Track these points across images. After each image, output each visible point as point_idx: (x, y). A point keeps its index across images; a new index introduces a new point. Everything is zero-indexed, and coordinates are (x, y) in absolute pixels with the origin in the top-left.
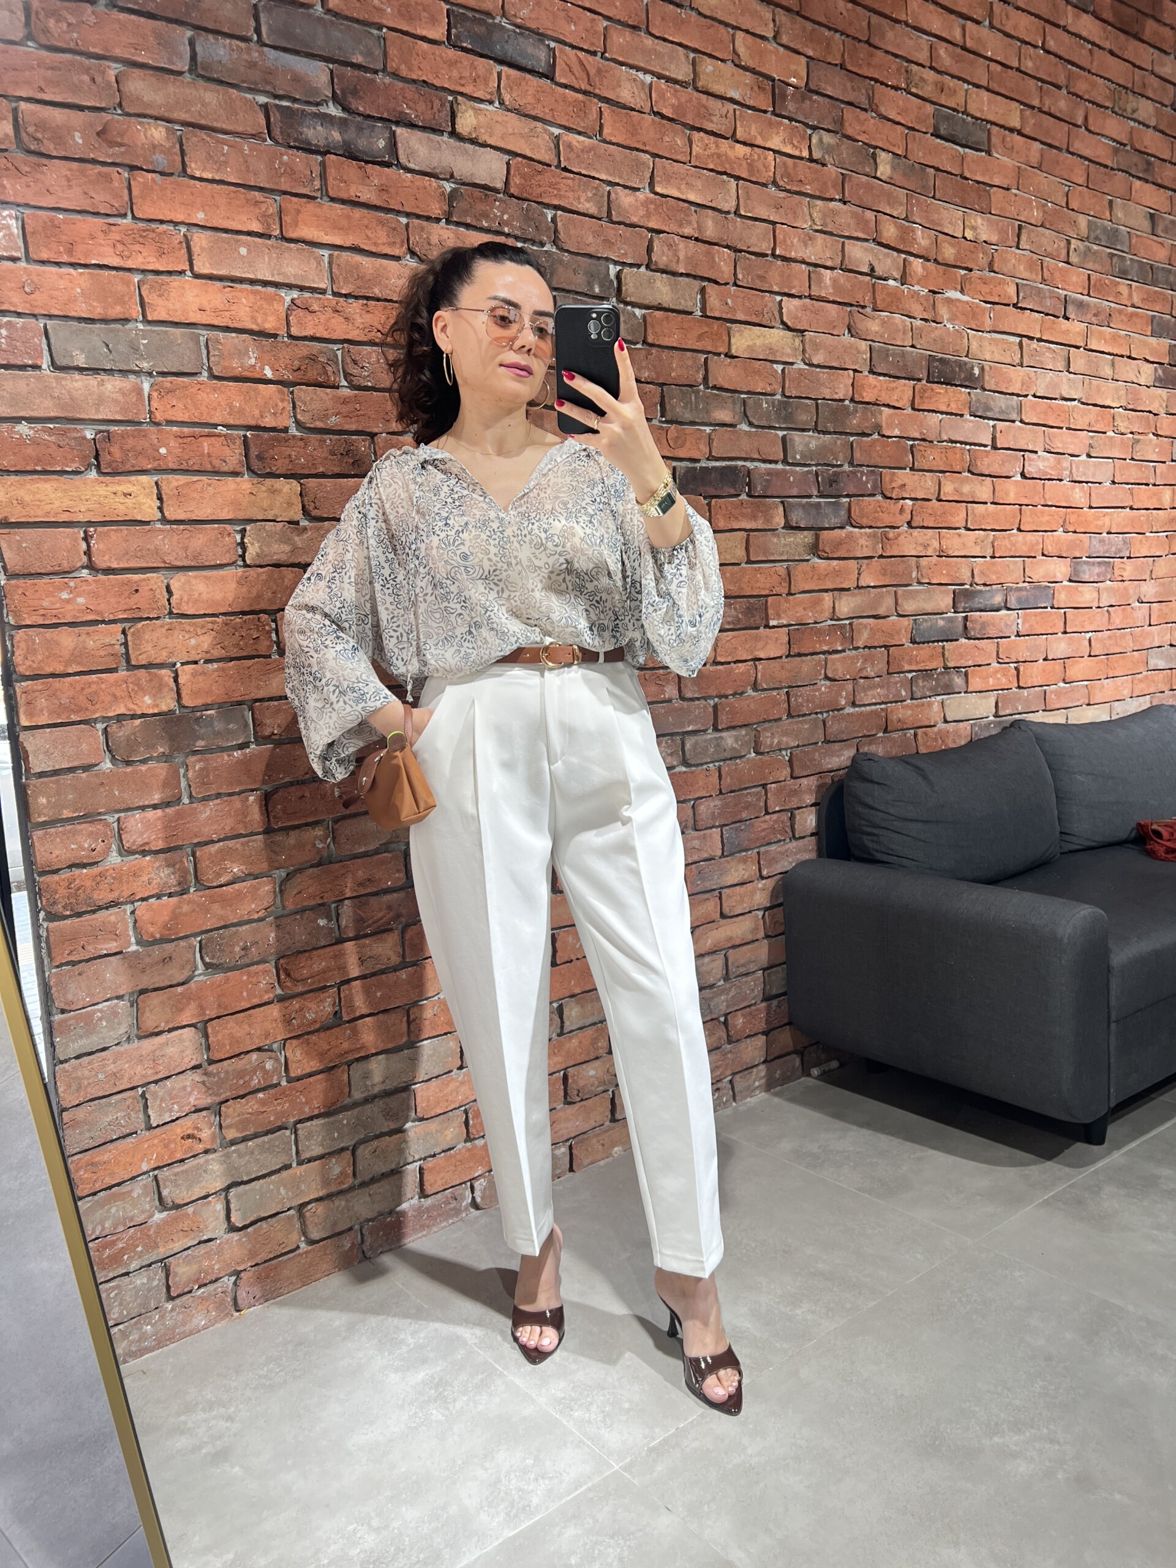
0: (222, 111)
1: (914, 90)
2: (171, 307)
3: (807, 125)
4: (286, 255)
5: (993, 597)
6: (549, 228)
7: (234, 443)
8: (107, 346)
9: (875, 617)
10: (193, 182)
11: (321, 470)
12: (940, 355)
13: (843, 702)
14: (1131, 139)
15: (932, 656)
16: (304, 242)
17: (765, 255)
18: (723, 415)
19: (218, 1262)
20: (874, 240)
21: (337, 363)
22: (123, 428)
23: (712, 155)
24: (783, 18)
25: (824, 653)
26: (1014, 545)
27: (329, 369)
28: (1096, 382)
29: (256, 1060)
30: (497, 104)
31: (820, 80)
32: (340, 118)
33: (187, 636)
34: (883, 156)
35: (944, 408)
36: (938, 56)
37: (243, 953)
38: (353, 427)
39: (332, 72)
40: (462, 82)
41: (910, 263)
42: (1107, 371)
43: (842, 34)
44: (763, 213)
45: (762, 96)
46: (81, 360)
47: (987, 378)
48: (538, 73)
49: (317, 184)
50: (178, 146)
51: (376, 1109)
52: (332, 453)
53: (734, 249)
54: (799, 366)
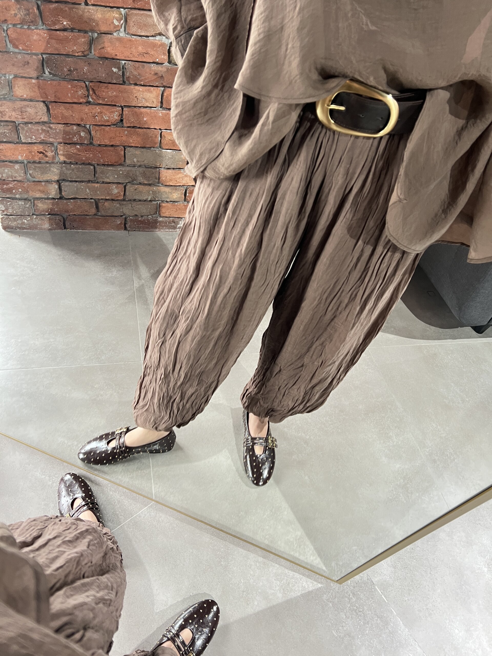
19: (57, 208)
29: (77, 129)
37: (69, 72)
51: (138, 172)
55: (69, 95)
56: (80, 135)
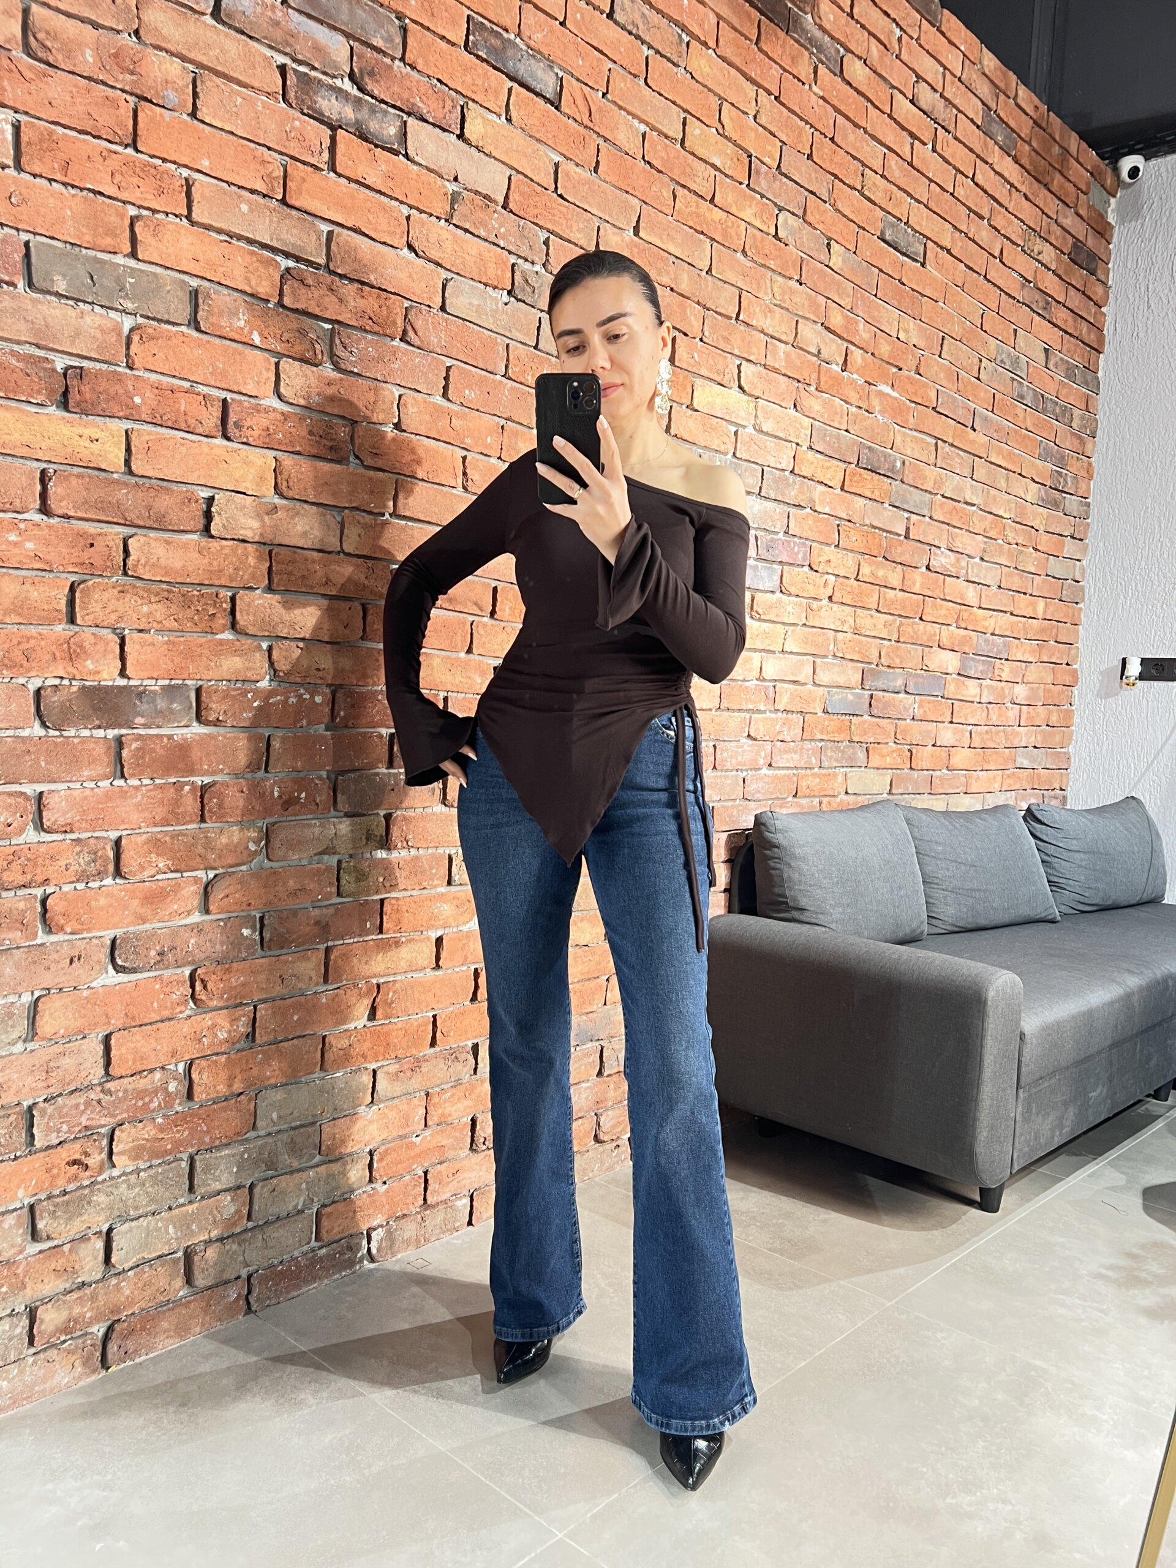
0: (239, 62)
1: (866, 193)
2: (164, 249)
3: (775, 204)
4: (287, 221)
5: (895, 680)
6: (541, 250)
7: (212, 406)
8: (92, 278)
9: (795, 682)
10: (202, 126)
11: (298, 449)
12: (870, 444)
13: (761, 762)
14: (1035, 278)
15: (841, 728)
16: (306, 212)
17: (729, 318)
19: (92, 1309)
20: (822, 324)
21: (325, 342)
22: (98, 366)
23: (693, 213)
24: (765, 100)
25: (747, 711)
26: (916, 633)
27: (317, 346)
28: (993, 491)
29: (160, 1080)
30: (503, 117)
31: (789, 164)
32: (355, 96)
33: (140, 602)
34: (835, 246)
35: (868, 494)
36: (890, 166)
37: (158, 958)
38: (335, 411)
39: (352, 48)
40: (475, 89)
41: (852, 352)
42: (1003, 484)
43: (812, 126)
44: (731, 277)
45: (740, 167)
46: (61, 286)
47: (906, 472)
48: (544, 97)
49: (326, 156)
50: (191, 87)
51: (279, 1144)
52: (310, 433)
53: (704, 307)
54: (750, 430)
55: (155, 1005)
56: (167, 1089)
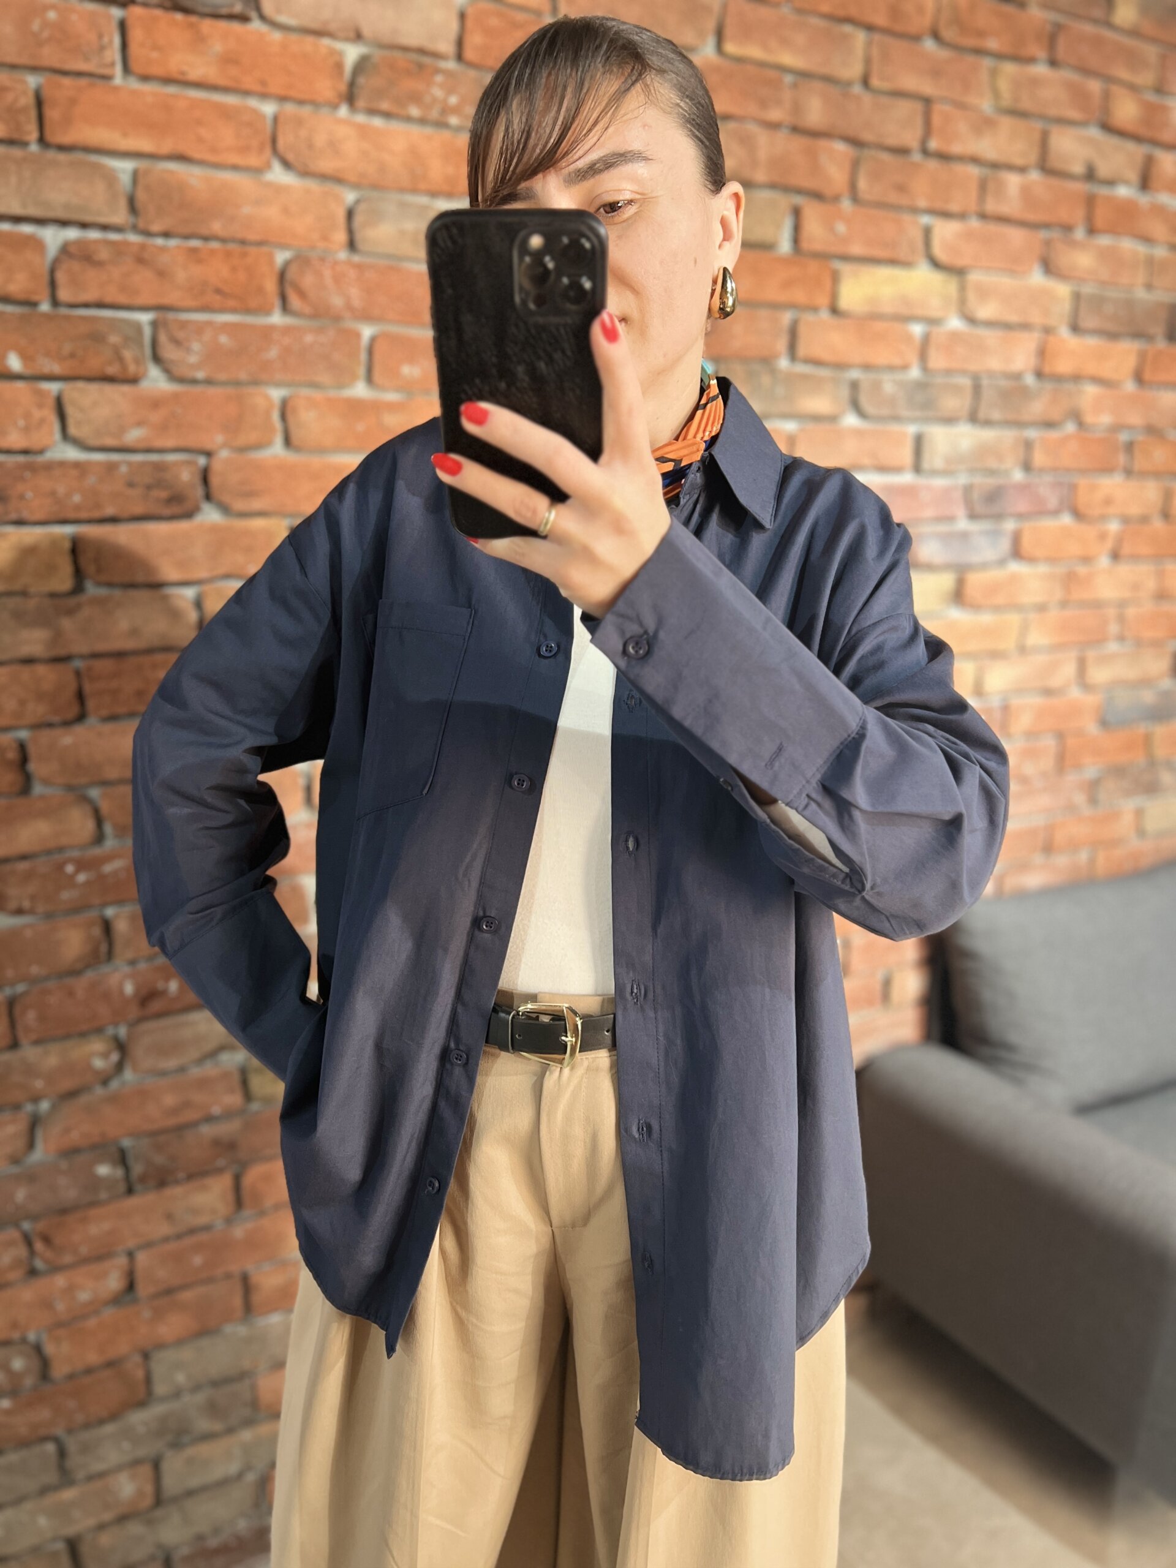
9: (1045, 692)
11: (110, 511)
15: (1130, 744)
16: (88, 149)
17: (910, 152)
18: (819, 404)
21: (141, 345)
27: (128, 354)
38: (170, 443)
41: (1157, 158)
44: (910, 82)
49: (112, 54)
52: (131, 485)
53: (856, 142)
54: (955, 323)
